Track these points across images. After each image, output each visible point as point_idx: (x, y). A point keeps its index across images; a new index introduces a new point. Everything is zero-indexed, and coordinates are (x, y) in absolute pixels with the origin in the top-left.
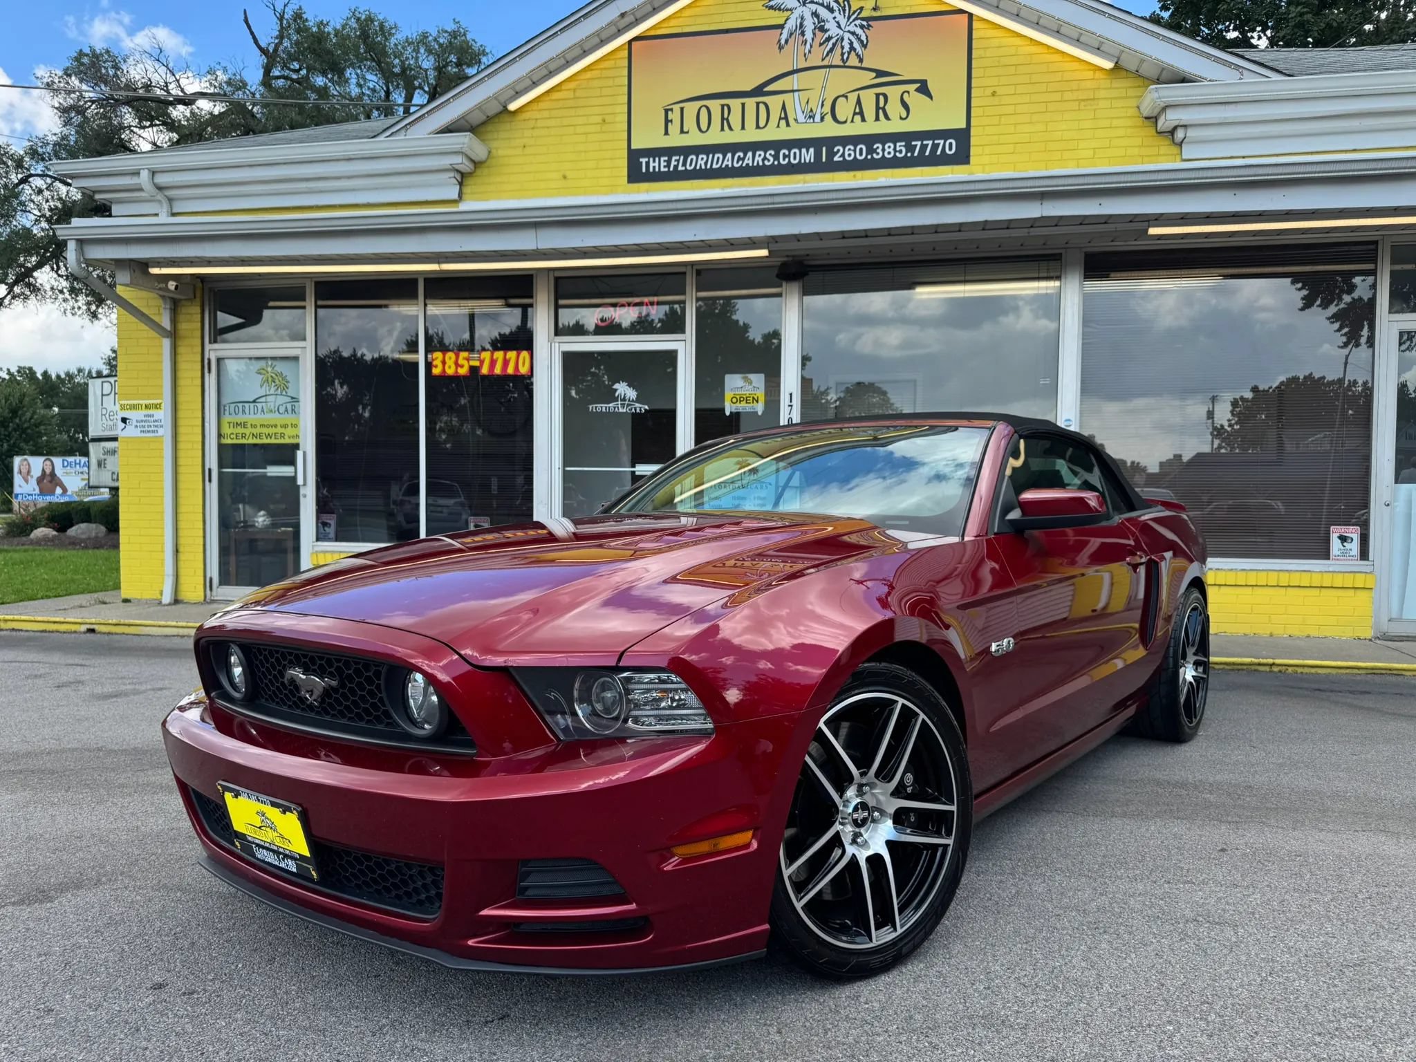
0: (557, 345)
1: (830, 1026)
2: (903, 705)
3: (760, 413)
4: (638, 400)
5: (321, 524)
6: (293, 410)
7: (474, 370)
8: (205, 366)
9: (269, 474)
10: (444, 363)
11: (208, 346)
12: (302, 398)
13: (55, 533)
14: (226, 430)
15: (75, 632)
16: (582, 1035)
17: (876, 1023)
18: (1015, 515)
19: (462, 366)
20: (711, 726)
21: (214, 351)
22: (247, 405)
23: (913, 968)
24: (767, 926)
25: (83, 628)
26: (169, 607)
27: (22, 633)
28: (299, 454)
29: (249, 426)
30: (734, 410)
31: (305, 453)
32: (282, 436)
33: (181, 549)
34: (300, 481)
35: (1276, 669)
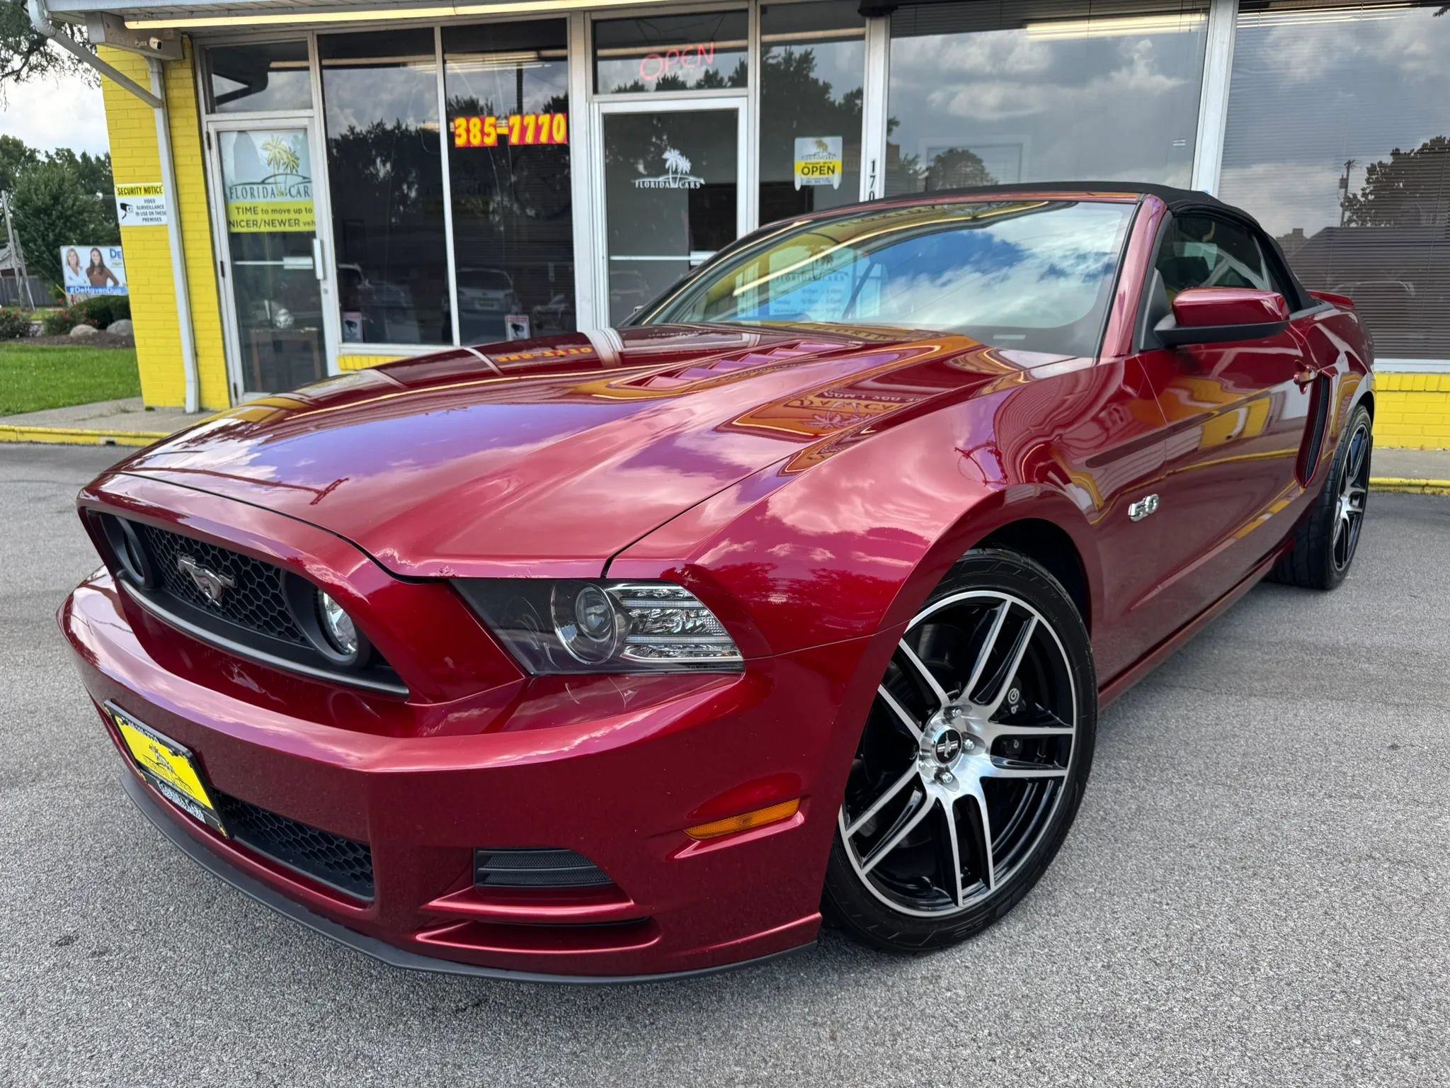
0: (596, 105)
1: (900, 1029)
2: (1013, 604)
3: (836, 186)
4: (693, 172)
5: (347, 324)
6: (306, 192)
7: (502, 139)
8: (204, 141)
9: (286, 267)
10: (468, 131)
11: (205, 117)
12: (313, 178)
13: (94, 330)
14: (235, 217)
15: (94, 445)
16: (576, 1037)
17: (961, 1026)
18: (1167, 324)
19: (489, 135)
20: (739, 658)
21: (213, 123)
22: (255, 187)
23: (1009, 930)
24: (818, 915)
25: (102, 440)
26: (194, 417)
27: (39, 446)
28: (316, 243)
29: (259, 210)
30: (804, 184)
31: (322, 243)
32: (297, 222)
33: (200, 352)
34: (319, 275)
35: (1428, 491)
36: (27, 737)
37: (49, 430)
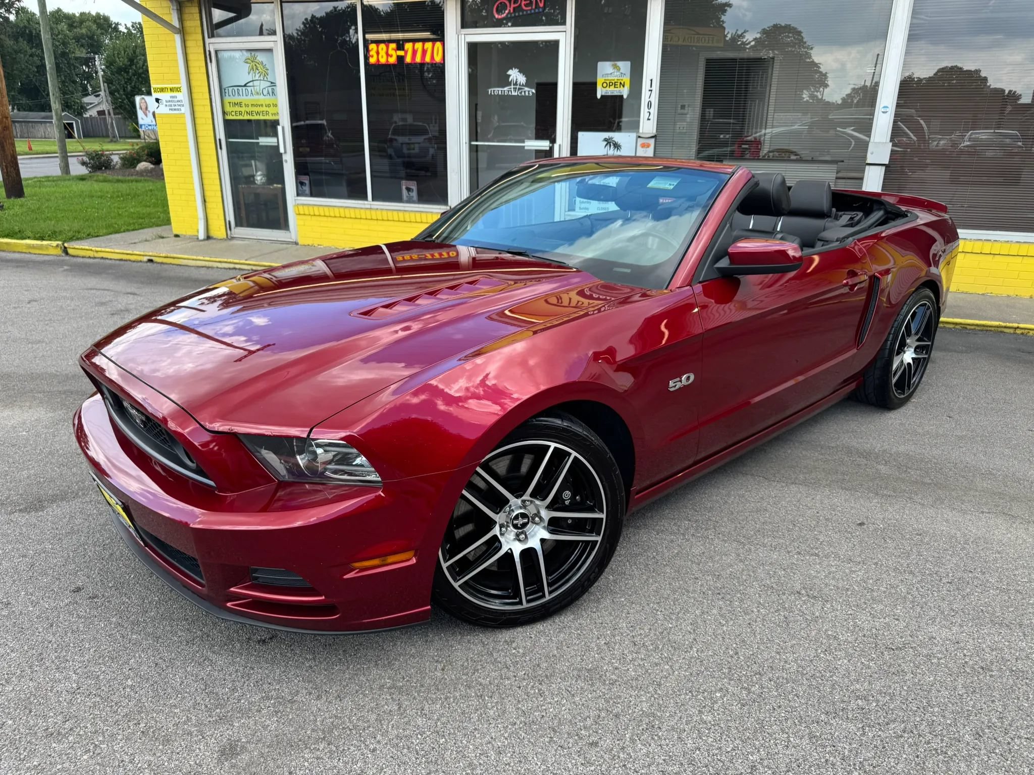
0: (463, 36)
1: (479, 667)
2: (556, 448)
3: (625, 97)
4: (527, 84)
5: (299, 183)
6: (273, 93)
7: (401, 59)
8: (207, 56)
9: (261, 144)
10: (378, 53)
11: (207, 40)
12: (277, 84)
13: (152, 166)
14: (228, 109)
15: (141, 261)
16: (314, 659)
17: (512, 669)
18: (724, 263)
19: (391, 56)
20: (379, 479)
21: (213, 44)
22: (240, 88)
24: (429, 607)
25: (145, 259)
26: (203, 243)
27: (107, 261)
28: (279, 128)
29: (243, 105)
30: (603, 94)
31: (283, 128)
32: (267, 113)
33: (207, 200)
34: (282, 150)
35: (1018, 332)
36: (74, 470)
37: (112, 250)
